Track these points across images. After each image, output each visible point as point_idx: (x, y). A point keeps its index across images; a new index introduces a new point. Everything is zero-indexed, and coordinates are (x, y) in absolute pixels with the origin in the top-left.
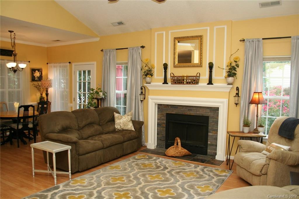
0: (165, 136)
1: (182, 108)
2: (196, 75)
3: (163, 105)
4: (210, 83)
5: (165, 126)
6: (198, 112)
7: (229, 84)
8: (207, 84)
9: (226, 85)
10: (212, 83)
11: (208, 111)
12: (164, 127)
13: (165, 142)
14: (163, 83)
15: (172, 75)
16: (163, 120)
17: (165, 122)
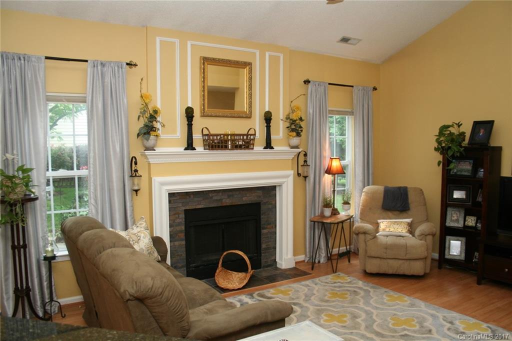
0: (185, 257)
1: (216, 196)
2: (246, 133)
3: (176, 195)
4: (269, 145)
5: (184, 238)
6: (244, 198)
7: (292, 147)
8: (264, 149)
9: (287, 148)
10: (272, 146)
11: (260, 193)
12: (182, 240)
13: (185, 268)
14: (186, 149)
15: (205, 132)
16: (179, 224)
17: (183, 228)
